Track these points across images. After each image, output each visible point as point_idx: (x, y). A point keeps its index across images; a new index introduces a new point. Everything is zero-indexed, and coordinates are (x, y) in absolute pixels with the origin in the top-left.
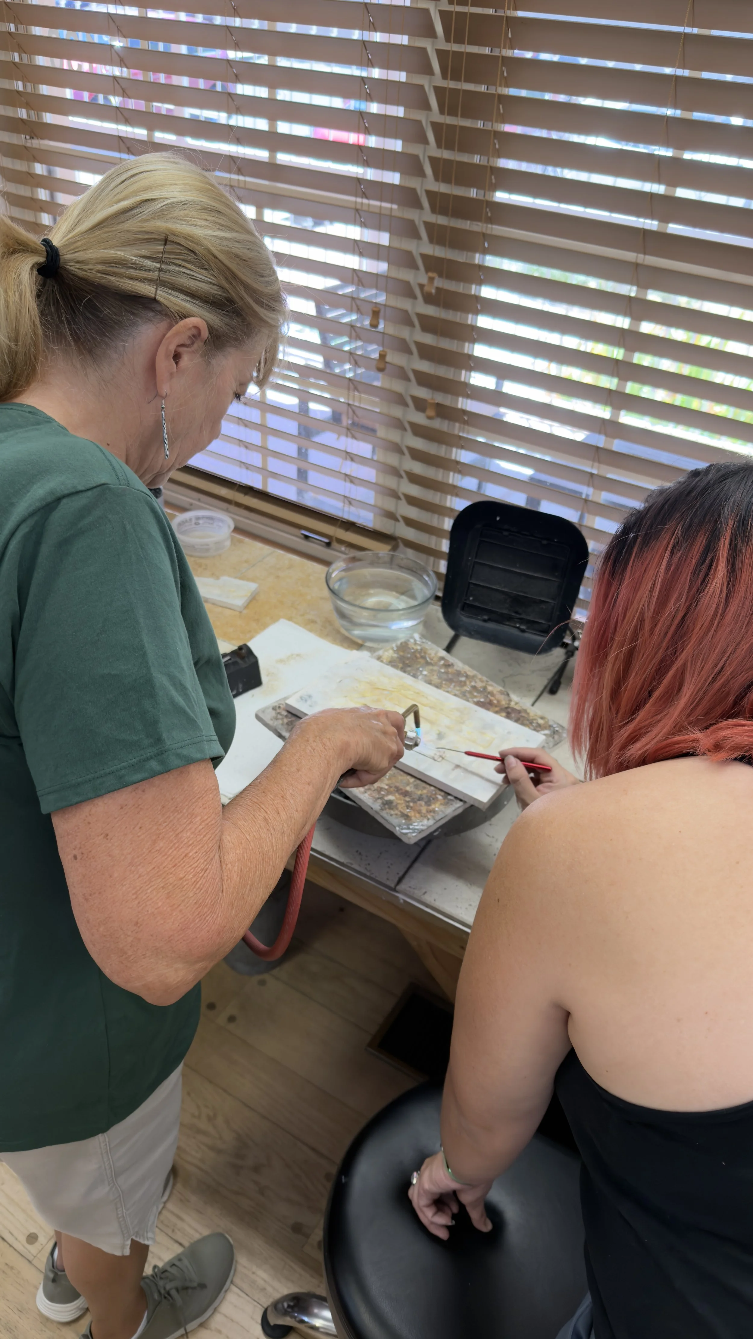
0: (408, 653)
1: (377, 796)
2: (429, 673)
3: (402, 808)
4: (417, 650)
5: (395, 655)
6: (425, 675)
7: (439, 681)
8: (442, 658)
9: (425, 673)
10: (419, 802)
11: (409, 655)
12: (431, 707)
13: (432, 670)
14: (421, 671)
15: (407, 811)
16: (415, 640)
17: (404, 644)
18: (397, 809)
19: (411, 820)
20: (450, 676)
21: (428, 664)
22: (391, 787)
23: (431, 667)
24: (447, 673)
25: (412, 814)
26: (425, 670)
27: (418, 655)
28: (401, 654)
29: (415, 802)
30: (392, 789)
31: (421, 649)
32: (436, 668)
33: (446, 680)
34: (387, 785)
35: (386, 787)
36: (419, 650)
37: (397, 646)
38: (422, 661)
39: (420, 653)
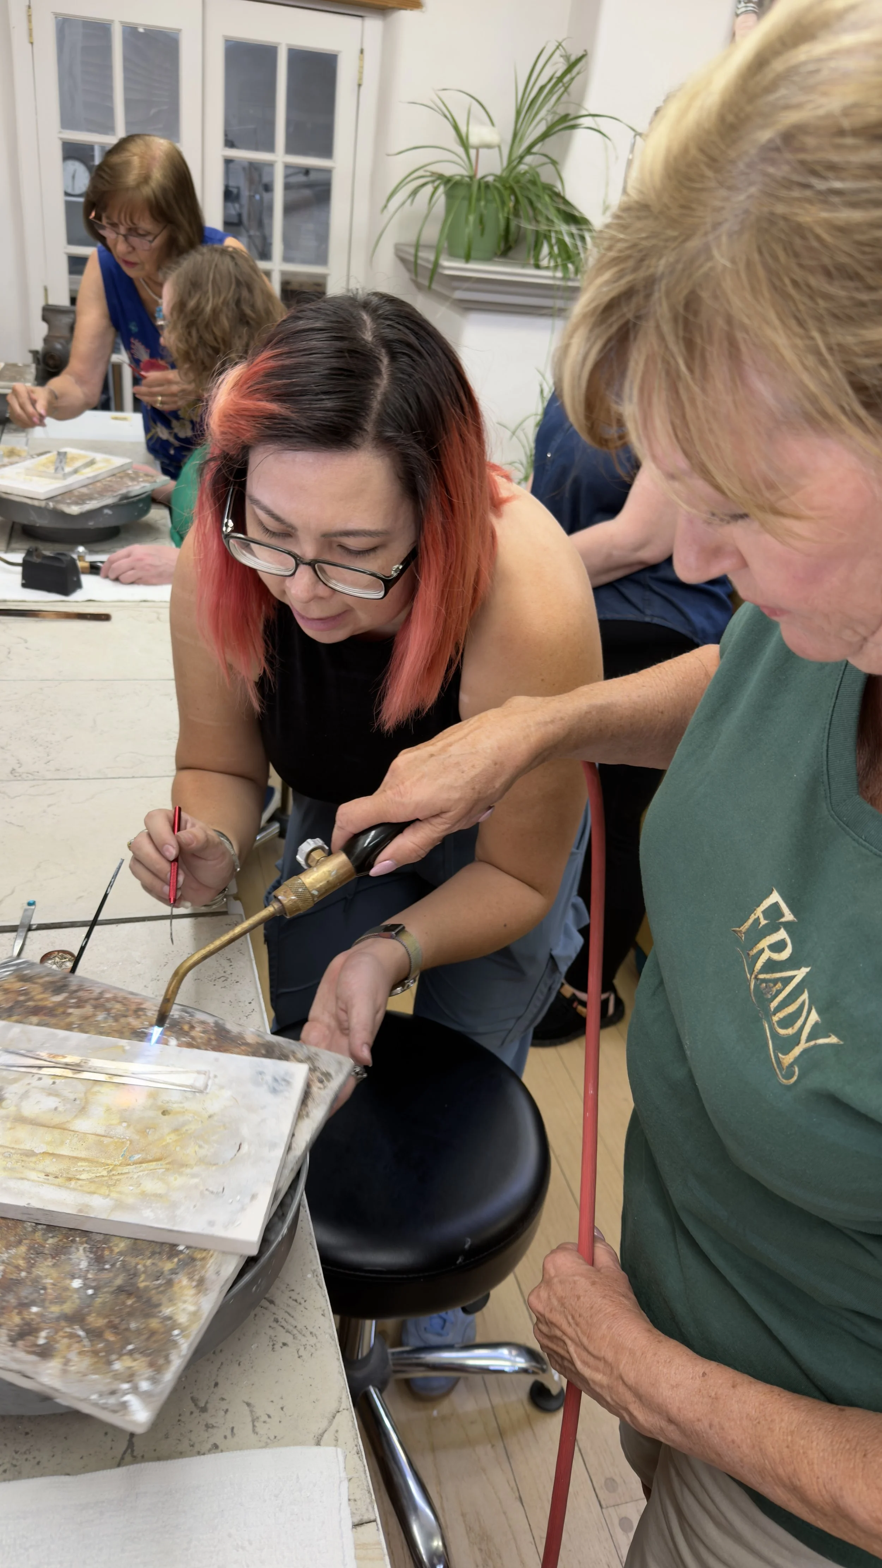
0: (138, 1332)
1: (80, 994)
2: (66, 1289)
3: (36, 990)
4: (121, 1356)
5: (167, 1311)
6: (73, 1277)
7: (37, 1272)
8: (45, 1353)
9: (77, 1283)
10: (10, 1005)
11: (133, 1325)
12: (30, 1154)
13: (60, 1300)
14: (86, 1286)
15: (27, 986)
16: (135, 1390)
17: (161, 1361)
18: (43, 985)
19: (17, 977)
20: (12, 1299)
21: (77, 1318)
22: (64, 1013)
23: (68, 1308)
24: (23, 1306)
25: (18, 986)
26: (77, 1290)
27: (110, 1337)
28: (154, 1323)
29: (17, 1002)
30: (61, 1010)
31: (110, 1363)
32: (55, 1309)
33: (18, 1282)
34: (70, 1014)
35: (70, 1011)
36: (114, 1357)
37: (175, 1344)
38: (96, 1321)
39: (110, 1350)
